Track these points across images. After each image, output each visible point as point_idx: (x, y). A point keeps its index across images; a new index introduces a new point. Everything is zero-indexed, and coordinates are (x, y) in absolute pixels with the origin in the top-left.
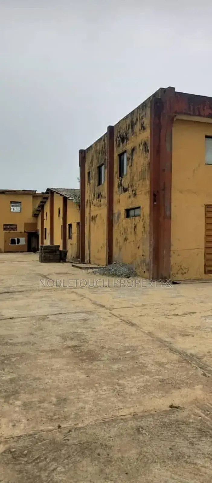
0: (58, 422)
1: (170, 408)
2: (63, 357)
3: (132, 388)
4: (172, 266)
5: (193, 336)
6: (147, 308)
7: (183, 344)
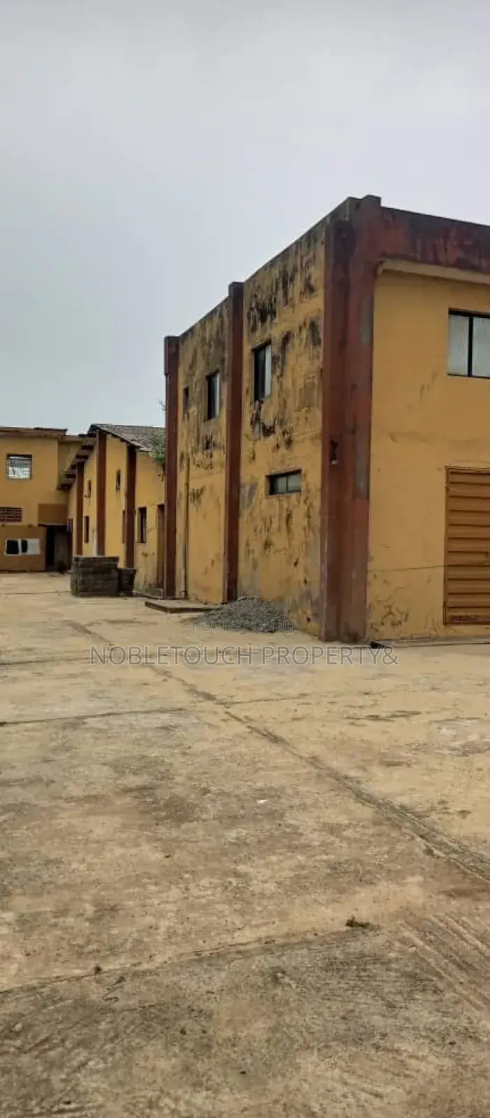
0: (95, 958)
1: (349, 928)
2: (113, 813)
3: (266, 882)
4: (370, 606)
5: (409, 765)
6: (310, 702)
7: (384, 784)
